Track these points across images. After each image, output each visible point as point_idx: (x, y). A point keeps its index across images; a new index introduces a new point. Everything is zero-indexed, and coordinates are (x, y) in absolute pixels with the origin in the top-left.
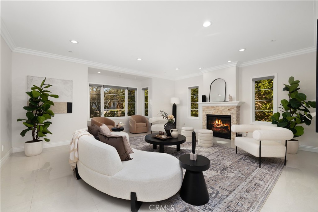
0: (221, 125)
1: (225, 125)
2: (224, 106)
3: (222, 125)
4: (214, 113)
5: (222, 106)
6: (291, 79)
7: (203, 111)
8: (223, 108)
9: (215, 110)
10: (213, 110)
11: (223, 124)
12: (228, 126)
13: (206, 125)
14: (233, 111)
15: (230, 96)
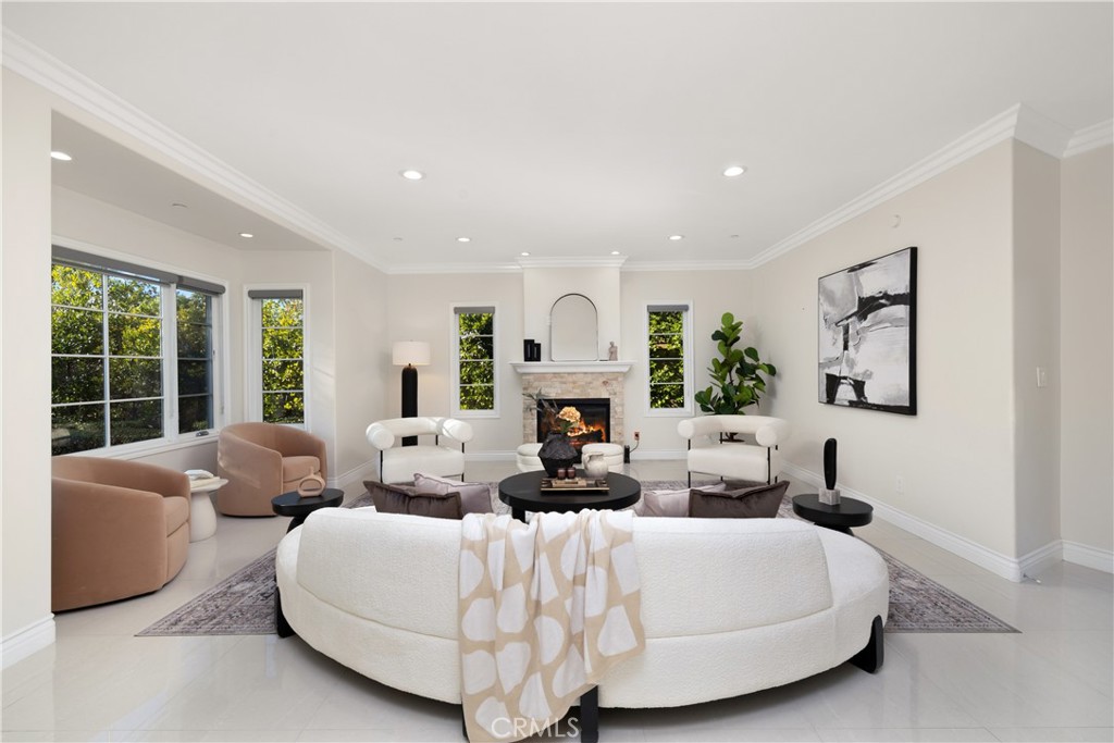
0: (580, 429)
1: (592, 429)
2: (592, 373)
3: (584, 428)
4: (562, 394)
5: (586, 373)
6: (728, 317)
7: (525, 390)
8: (589, 379)
9: (564, 386)
10: (557, 385)
11: (587, 426)
12: (600, 431)
13: (536, 433)
14: (615, 386)
15: (612, 344)
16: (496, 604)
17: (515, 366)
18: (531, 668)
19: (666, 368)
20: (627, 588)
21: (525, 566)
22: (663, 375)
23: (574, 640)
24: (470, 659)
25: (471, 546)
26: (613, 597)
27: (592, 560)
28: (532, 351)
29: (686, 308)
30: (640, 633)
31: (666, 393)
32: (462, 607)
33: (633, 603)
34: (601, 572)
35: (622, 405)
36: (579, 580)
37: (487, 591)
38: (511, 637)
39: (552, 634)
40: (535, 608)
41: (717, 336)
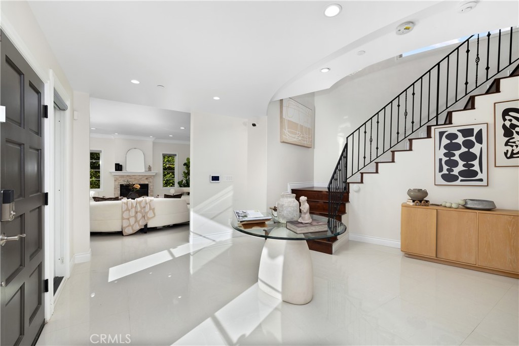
2: (142, 175)
5: (140, 175)
6: (188, 159)
7: (115, 181)
8: (141, 177)
10: (128, 179)
14: (151, 180)
15: (149, 166)
16: (129, 212)
17: (111, 173)
18: (135, 222)
19: (171, 174)
20: (152, 208)
21: (135, 205)
22: (170, 176)
23: (144, 217)
24: (124, 221)
25: (125, 203)
26: (150, 209)
27: (146, 204)
28: (119, 167)
29: (176, 155)
30: (154, 214)
31: (171, 183)
32: (123, 212)
33: (153, 210)
34: (148, 205)
35: (153, 186)
36: (145, 207)
37: (128, 210)
38: (132, 217)
39: (139, 216)
40: (136, 212)
41: (185, 164)
